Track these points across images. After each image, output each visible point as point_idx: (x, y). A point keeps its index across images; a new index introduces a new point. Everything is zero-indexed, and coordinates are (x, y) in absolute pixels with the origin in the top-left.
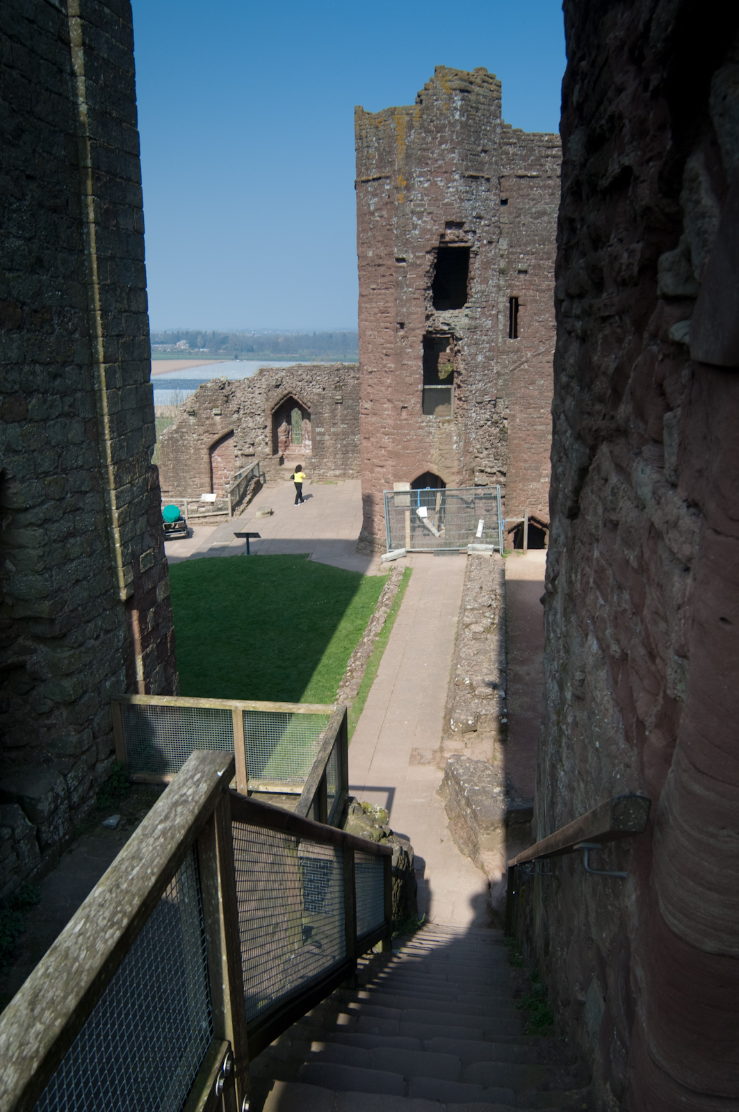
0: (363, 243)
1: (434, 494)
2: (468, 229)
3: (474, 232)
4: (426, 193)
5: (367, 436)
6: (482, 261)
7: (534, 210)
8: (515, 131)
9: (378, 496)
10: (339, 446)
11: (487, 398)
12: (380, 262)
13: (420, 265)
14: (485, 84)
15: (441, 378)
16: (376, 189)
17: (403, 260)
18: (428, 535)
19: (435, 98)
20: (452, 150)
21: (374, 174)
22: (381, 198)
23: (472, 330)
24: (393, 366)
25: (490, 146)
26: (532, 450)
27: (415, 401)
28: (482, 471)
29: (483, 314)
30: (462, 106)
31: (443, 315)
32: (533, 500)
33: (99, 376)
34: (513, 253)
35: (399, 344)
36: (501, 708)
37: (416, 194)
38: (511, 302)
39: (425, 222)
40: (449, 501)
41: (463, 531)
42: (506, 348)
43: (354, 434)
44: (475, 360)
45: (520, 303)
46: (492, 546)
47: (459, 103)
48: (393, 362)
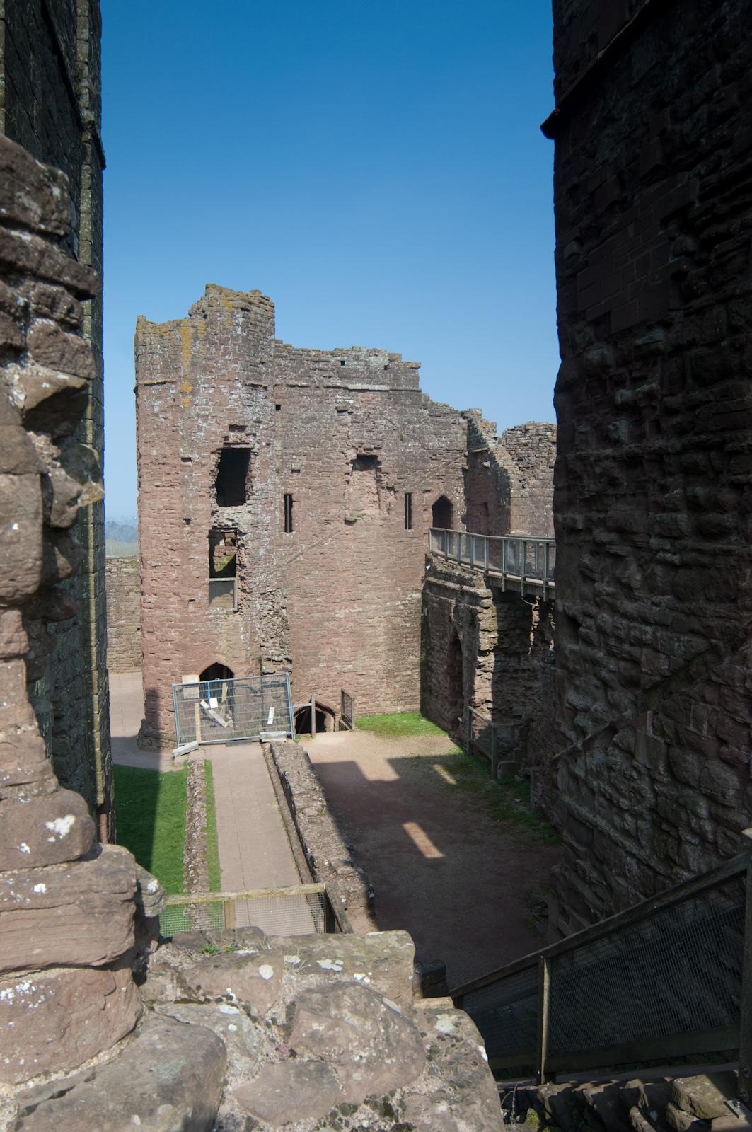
0: (146, 443)
1: (219, 685)
2: (249, 432)
3: (255, 435)
4: (210, 398)
5: (151, 630)
6: (261, 462)
7: (304, 416)
8: (285, 346)
9: (163, 690)
11: (269, 589)
12: (165, 460)
13: (205, 465)
14: (262, 305)
15: (217, 570)
16: (160, 393)
17: (189, 459)
18: (215, 726)
19: (218, 314)
20: (235, 361)
21: (159, 378)
22: (166, 401)
23: (255, 525)
24: (179, 560)
25: (266, 358)
26: (311, 637)
27: (202, 594)
28: (269, 660)
29: (263, 509)
30: (243, 323)
31: (227, 511)
32: (312, 684)
34: (286, 454)
35: (186, 539)
36: (367, 884)
37: (201, 399)
38: (285, 499)
39: (210, 425)
40: (237, 690)
41: (252, 720)
42: (283, 542)
44: (258, 553)
45: (294, 499)
46: (284, 733)
47: (241, 320)
48: (179, 557)
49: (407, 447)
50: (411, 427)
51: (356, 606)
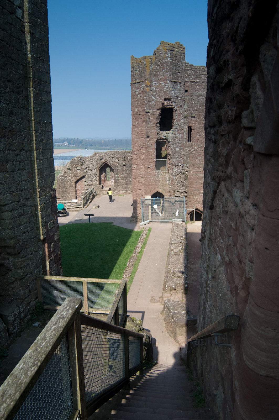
0: (134, 106)
1: (160, 200)
2: (173, 101)
3: (175, 102)
4: (157, 88)
5: (135, 178)
6: (178, 113)
7: (197, 94)
8: (190, 65)
9: (139, 201)
10: (124, 182)
11: (180, 164)
12: (140, 113)
13: (155, 114)
14: (179, 48)
15: (163, 156)
16: (138, 86)
17: (148, 112)
18: (158, 215)
19: (160, 53)
20: (167, 72)
21: (138, 80)
22: (140, 89)
23: (174, 138)
24: (144, 152)
25: (181, 71)
26: (197, 184)
27: (153, 165)
28: (178, 191)
29: (178, 132)
30: (170, 56)
31: (163, 133)
32: (197, 202)
33: (34, 155)
34: (189, 110)
35: (147, 144)
36: (185, 281)
37: (153, 88)
38: (189, 128)
39: (157, 98)
40: (165, 202)
41: (171, 214)
42: (187, 145)
43: (130, 177)
44: (175, 150)
45: (192, 128)
46: (182, 220)
47: (170, 55)
48: (145, 150)
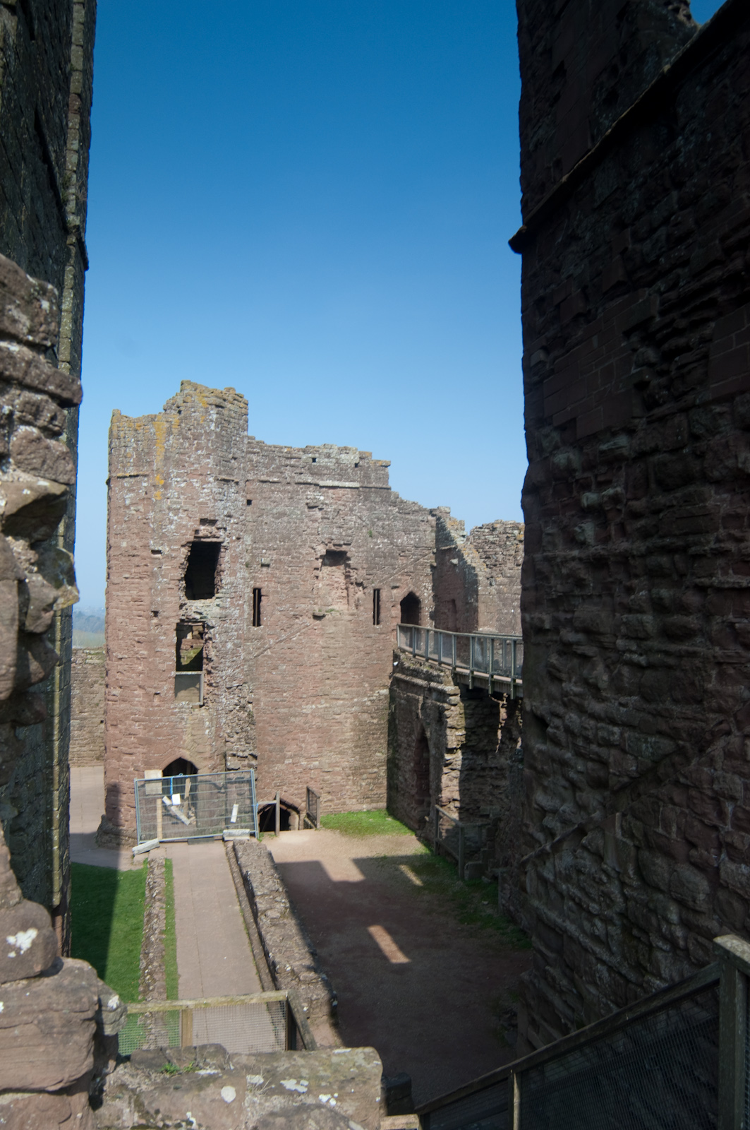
0: (117, 534)
1: (182, 781)
2: (220, 526)
3: (225, 529)
4: (182, 492)
5: (115, 723)
6: (231, 556)
7: (275, 511)
8: (258, 442)
9: (125, 785)
11: (235, 684)
12: (135, 552)
14: (236, 402)
15: (184, 663)
16: (132, 485)
17: (159, 552)
18: (177, 823)
19: (193, 410)
20: (208, 456)
21: (132, 471)
22: (138, 494)
23: (223, 618)
24: (146, 653)
25: (238, 454)
26: (277, 733)
27: (167, 687)
28: (234, 755)
29: (232, 603)
30: (217, 419)
31: (195, 604)
32: (278, 781)
34: (256, 548)
35: (153, 632)
36: (330, 991)
37: (172, 493)
38: (254, 593)
39: (181, 518)
40: (201, 786)
41: (215, 818)
42: (250, 636)
44: (226, 647)
45: (262, 594)
46: (248, 831)
47: (215, 416)
48: (145, 649)
49: (376, 544)
50: (380, 523)
51: (323, 701)
